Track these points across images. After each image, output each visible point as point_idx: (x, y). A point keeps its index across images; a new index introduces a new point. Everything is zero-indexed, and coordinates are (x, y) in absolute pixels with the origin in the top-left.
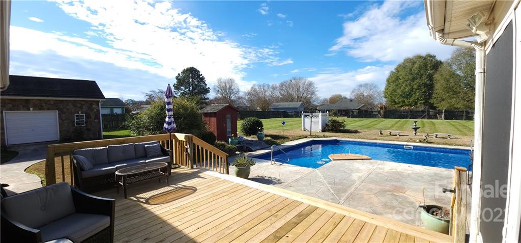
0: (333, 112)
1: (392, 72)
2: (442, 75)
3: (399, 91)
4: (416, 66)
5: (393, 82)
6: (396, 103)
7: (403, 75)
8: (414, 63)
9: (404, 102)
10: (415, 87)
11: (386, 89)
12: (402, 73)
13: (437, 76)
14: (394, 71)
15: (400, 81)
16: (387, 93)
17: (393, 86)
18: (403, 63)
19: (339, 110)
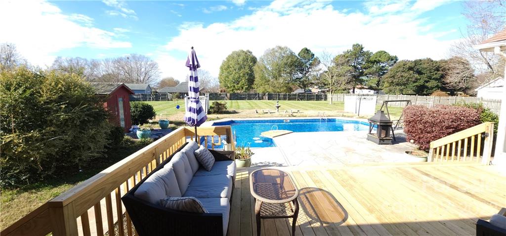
0: (176, 94)
1: (224, 60)
2: (259, 67)
3: (231, 78)
4: (241, 58)
5: (226, 70)
6: (228, 88)
7: (233, 64)
8: (239, 56)
9: (234, 87)
10: (241, 75)
11: (221, 75)
12: (232, 63)
13: (255, 68)
14: (226, 60)
15: (230, 69)
16: (221, 78)
17: (225, 73)
18: (232, 54)
19: (180, 93)
